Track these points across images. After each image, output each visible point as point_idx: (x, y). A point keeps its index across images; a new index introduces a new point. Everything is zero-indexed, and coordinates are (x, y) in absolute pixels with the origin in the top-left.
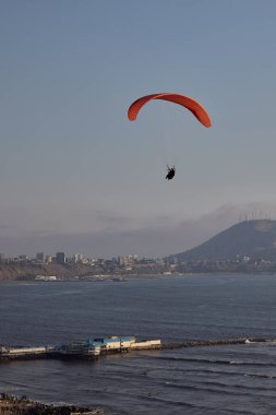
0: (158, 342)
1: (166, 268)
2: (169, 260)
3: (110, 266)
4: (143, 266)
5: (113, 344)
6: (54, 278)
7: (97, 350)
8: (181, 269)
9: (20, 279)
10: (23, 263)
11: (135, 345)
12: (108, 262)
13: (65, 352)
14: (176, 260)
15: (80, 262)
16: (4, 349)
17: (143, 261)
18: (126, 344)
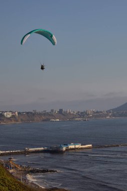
0: (91, 145)
1: (107, 115)
2: (109, 112)
3: (82, 114)
4: (98, 114)
5: (72, 146)
6: (58, 120)
7: (64, 149)
8: (114, 115)
9: (44, 120)
10: (45, 114)
11: (81, 147)
12: (82, 113)
13: (51, 150)
14: (111, 111)
15: (70, 113)
16: (27, 149)
17: (97, 112)
18: (77, 146)
